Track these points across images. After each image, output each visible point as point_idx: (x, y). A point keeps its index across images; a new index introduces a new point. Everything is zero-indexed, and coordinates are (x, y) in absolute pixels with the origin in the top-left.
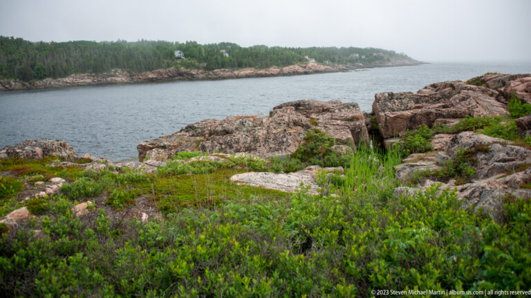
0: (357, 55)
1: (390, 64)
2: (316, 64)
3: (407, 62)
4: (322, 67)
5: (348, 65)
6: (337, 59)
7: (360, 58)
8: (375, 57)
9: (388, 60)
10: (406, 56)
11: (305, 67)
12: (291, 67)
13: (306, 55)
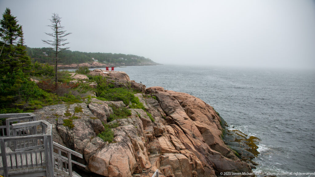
0: (123, 58)
1: (140, 64)
2: (98, 63)
3: (150, 63)
4: (101, 65)
5: (117, 63)
6: (111, 60)
7: (124, 60)
8: (132, 60)
9: (140, 62)
10: (150, 60)
11: (92, 64)
12: (84, 64)
13: (93, 57)
